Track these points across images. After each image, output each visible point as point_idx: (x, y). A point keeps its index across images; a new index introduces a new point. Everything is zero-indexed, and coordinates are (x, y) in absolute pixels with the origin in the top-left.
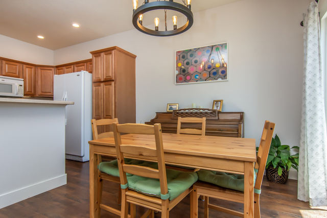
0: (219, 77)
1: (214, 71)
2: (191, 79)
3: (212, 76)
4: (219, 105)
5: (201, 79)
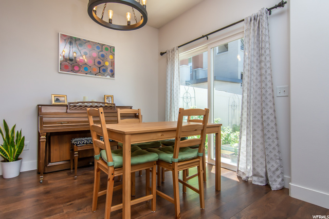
0: (108, 75)
1: (103, 68)
2: (79, 71)
3: (101, 72)
4: (111, 100)
5: (91, 73)
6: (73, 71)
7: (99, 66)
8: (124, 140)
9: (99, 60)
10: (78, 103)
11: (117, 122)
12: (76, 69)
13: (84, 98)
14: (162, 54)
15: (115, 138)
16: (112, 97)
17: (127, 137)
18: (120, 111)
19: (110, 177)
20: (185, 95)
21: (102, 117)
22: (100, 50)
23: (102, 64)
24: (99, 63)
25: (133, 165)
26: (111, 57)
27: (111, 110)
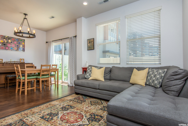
1: (20, 48)
5: (14, 50)
6: (5, 49)
7: (18, 47)
8: (25, 72)
9: (18, 45)
10: (8, 62)
11: (25, 69)
12: (7, 48)
13: (11, 60)
14: (47, 42)
15: (23, 72)
16: (24, 59)
17: (26, 71)
18: (26, 65)
19: (22, 82)
20: (59, 58)
21: (19, 67)
22: (18, 41)
23: (19, 46)
24: (18, 46)
25: (28, 79)
26: (23, 43)
27: (22, 64)
